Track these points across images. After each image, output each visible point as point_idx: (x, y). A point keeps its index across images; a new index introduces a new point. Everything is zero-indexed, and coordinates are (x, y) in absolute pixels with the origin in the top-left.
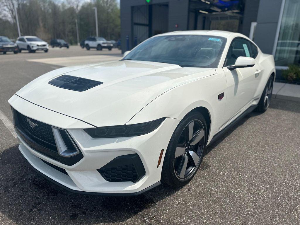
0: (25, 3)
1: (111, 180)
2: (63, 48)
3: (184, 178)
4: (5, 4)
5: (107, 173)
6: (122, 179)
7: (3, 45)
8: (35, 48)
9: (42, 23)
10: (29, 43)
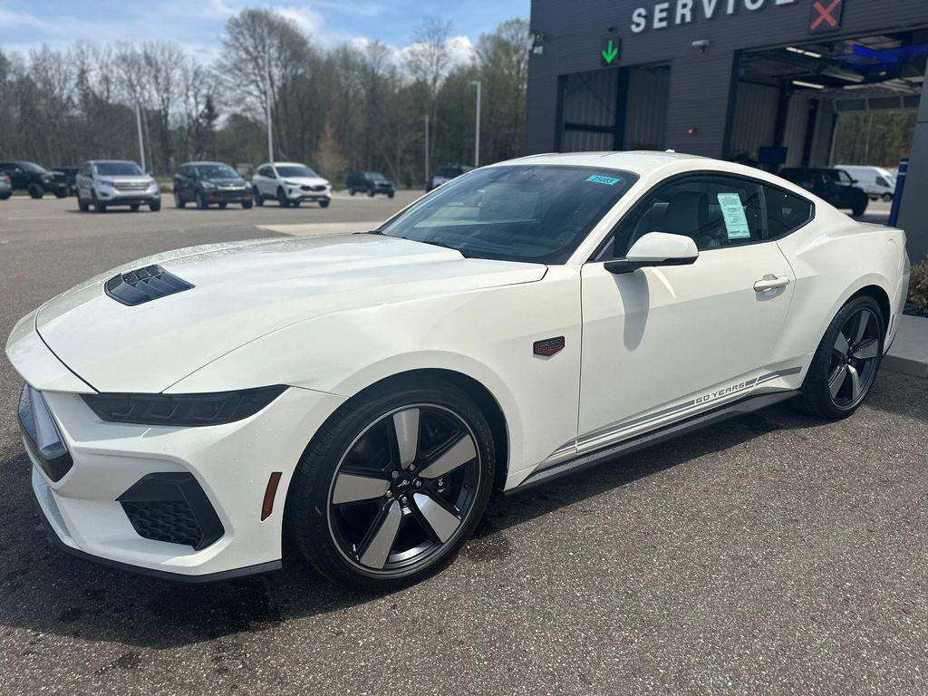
0: (301, 75)
1: (148, 533)
2: (378, 196)
3: (384, 569)
4: (253, 77)
5: (142, 515)
6: (173, 537)
7: (216, 184)
8: (295, 195)
9: (331, 126)
10: (282, 180)
